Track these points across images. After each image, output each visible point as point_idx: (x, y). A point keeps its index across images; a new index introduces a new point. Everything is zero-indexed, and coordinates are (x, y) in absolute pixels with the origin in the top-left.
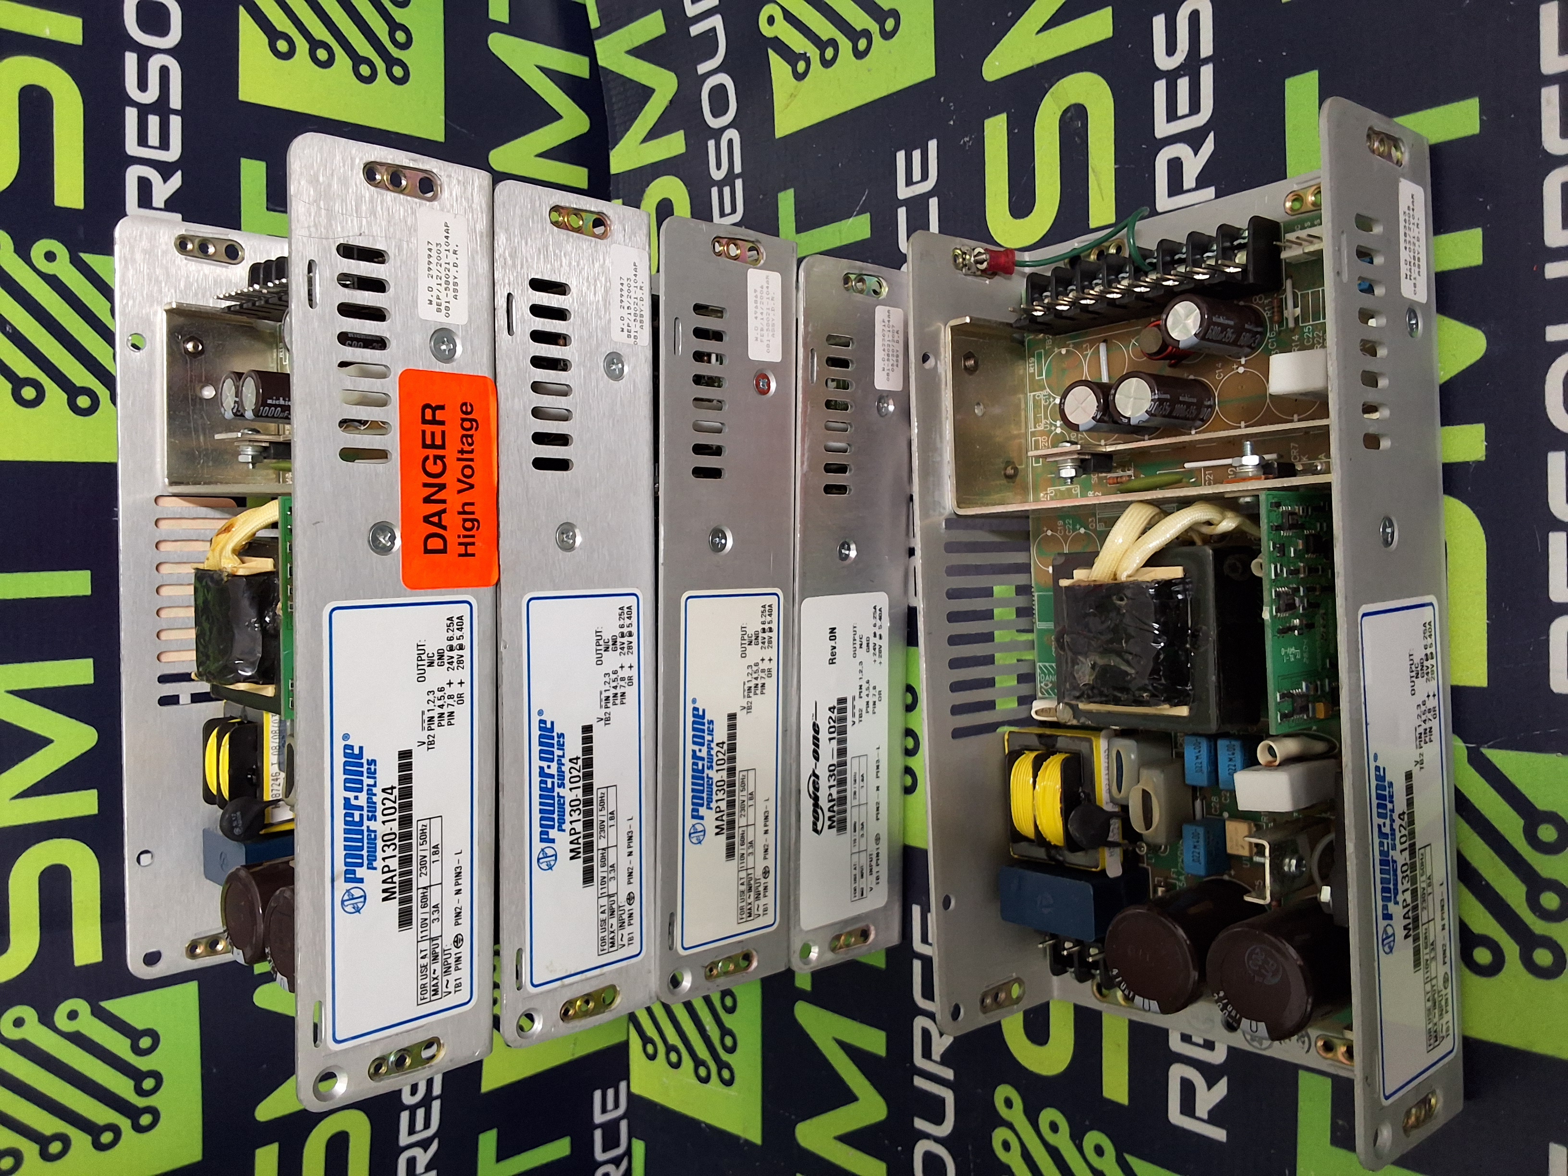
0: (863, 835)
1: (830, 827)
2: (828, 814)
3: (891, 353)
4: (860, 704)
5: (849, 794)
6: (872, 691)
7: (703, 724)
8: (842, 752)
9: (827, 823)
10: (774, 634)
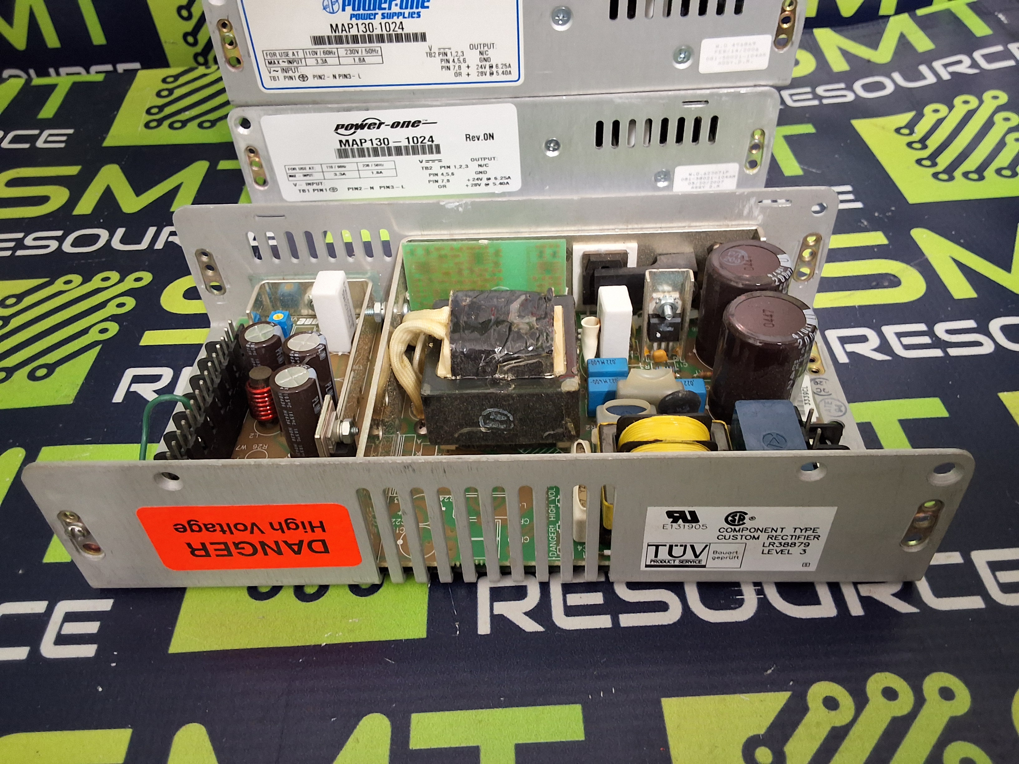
0: (336, 175)
1: (341, 141)
2: (350, 139)
3: (703, 180)
4: (436, 168)
5: (366, 159)
6: (446, 178)
7: (417, 8)
8: (399, 151)
9: (344, 139)
10: (488, 78)
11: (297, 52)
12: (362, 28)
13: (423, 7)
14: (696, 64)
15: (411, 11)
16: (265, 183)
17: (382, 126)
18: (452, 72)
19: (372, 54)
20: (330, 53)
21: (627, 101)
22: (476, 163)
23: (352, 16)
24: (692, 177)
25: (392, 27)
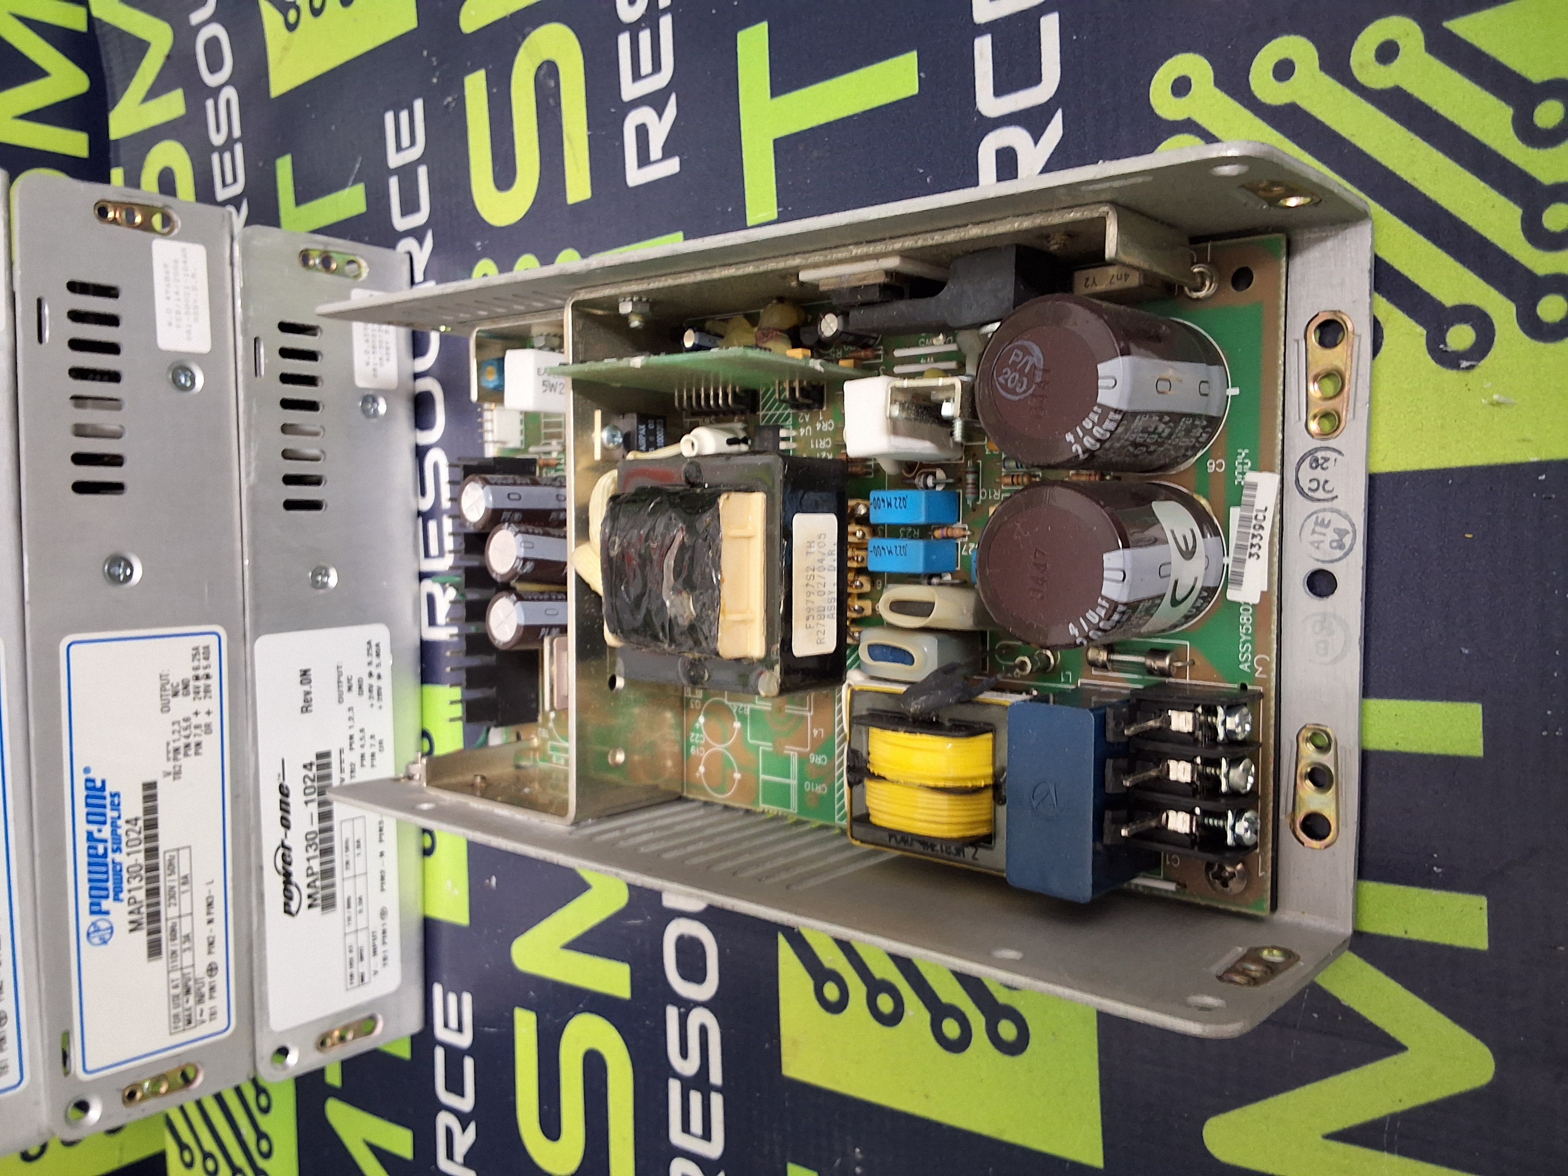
2: (306, 892)
11: (173, 981)
12: (135, 883)
13: (103, 788)
14: (198, 357)
15: (109, 806)
16: (372, 1019)
17: (287, 843)
18: (205, 739)
19: (176, 865)
20: (173, 930)
21: (253, 465)
22: (346, 695)
23: (117, 899)
24: (371, 361)
25: (133, 835)
